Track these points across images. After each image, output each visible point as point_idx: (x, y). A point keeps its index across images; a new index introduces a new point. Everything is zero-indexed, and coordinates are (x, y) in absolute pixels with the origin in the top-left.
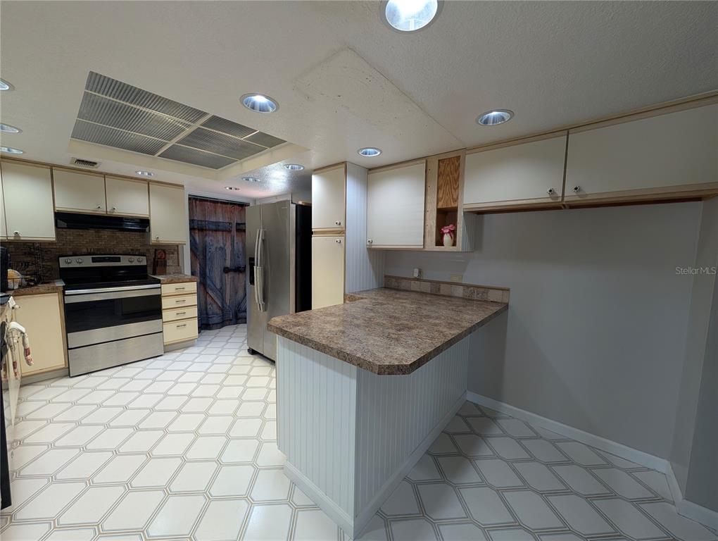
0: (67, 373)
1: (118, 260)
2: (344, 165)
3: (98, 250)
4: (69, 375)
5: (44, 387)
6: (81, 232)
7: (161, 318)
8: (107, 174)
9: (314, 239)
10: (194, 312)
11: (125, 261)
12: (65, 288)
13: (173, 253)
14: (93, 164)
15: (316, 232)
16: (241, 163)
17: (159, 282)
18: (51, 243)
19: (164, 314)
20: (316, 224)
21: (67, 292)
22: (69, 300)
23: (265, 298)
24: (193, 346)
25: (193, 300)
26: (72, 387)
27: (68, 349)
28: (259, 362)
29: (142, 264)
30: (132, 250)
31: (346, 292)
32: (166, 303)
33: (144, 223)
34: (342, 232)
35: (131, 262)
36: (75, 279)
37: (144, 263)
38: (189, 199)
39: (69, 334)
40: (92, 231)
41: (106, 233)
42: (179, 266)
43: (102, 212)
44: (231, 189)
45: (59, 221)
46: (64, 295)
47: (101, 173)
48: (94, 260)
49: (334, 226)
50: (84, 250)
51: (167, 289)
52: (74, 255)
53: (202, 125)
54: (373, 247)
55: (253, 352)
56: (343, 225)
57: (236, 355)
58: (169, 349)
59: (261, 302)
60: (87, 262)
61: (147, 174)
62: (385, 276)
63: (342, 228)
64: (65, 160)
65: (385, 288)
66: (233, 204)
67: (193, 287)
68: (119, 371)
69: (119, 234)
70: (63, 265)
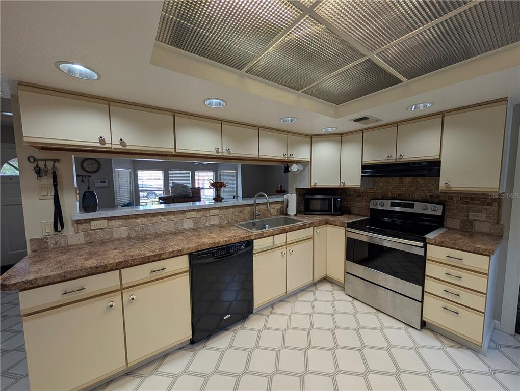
1: (412, 206)
3: (400, 195)
4: (344, 291)
6: (390, 179)
8: (399, 122)
11: (419, 209)
13: (490, 206)
17: (423, 240)
19: (428, 282)
21: (347, 229)
29: (436, 213)
32: (431, 269)
35: (424, 210)
37: (439, 213)
39: (346, 261)
40: (397, 178)
41: (407, 180)
43: (392, 160)
47: (395, 123)
48: (392, 204)
50: (390, 195)
52: (381, 198)
61: (421, 107)
70: (372, 206)
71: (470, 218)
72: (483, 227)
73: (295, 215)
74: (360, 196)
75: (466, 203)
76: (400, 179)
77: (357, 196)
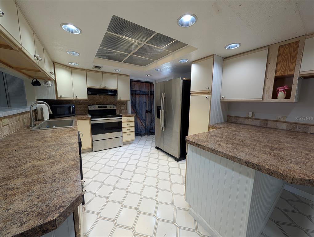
0: (92, 150)
1: (106, 107)
2: (213, 56)
3: (100, 103)
4: (92, 151)
5: (85, 155)
6: (95, 96)
7: (122, 131)
8: (103, 72)
9: (192, 97)
10: (133, 129)
11: (109, 108)
12: (91, 118)
13: (124, 104)
14: (99, 67)
15: (192, 93)
16: (157, 62)
17: (121, 116)
18: (86, 100)
19: (123, 129)
20: (192, 89)
21: (92, 119)
22: (93, 122)
23: (165, 125)
24: (132, 143)
25: (133, 124)
26: (94, 156)
27: (93, 141)
28: (161, 153)
29: (114, 109)
30: (111, 103)
31: (210, 123)
32: (124, 125)
33: (115, 92)
34: (209, 93)
35: (111, 108)
36: (94, 114)
38: (131, 81)
39: (93, 136)
40: (98, 96)
41: (102, 96)
42: (127, 109)
43: (102, 88)
44: (148, 75)
45: (89, 92)
46: (91, 120)
47: (101, 72)
48: (99, 107)
49: (205, 89)
50: (96, 103)
51: (124, 119)
52: (93, 105)
53: (146, 43)
54: (224, 100)
55: (158, 148)
56: (210, 89)
57: (150, 149)
58: (125, 144)
59: (163, 127)
60: (96, 108)
61: (117, 71)
62: (228, 116)
63: (210, 90)
64: (91, 67)
65: (227, 122)
66: (146, 82)
67: (133, 118)
68: (109, 151)
69: (107, 97)
70: (90, 109)
71: (121, 109)
72: (124, 111)
73: (49, 119)
74: (80, 104)
75: (120, 104)
76: (99, 96)
77: (78, 105)
